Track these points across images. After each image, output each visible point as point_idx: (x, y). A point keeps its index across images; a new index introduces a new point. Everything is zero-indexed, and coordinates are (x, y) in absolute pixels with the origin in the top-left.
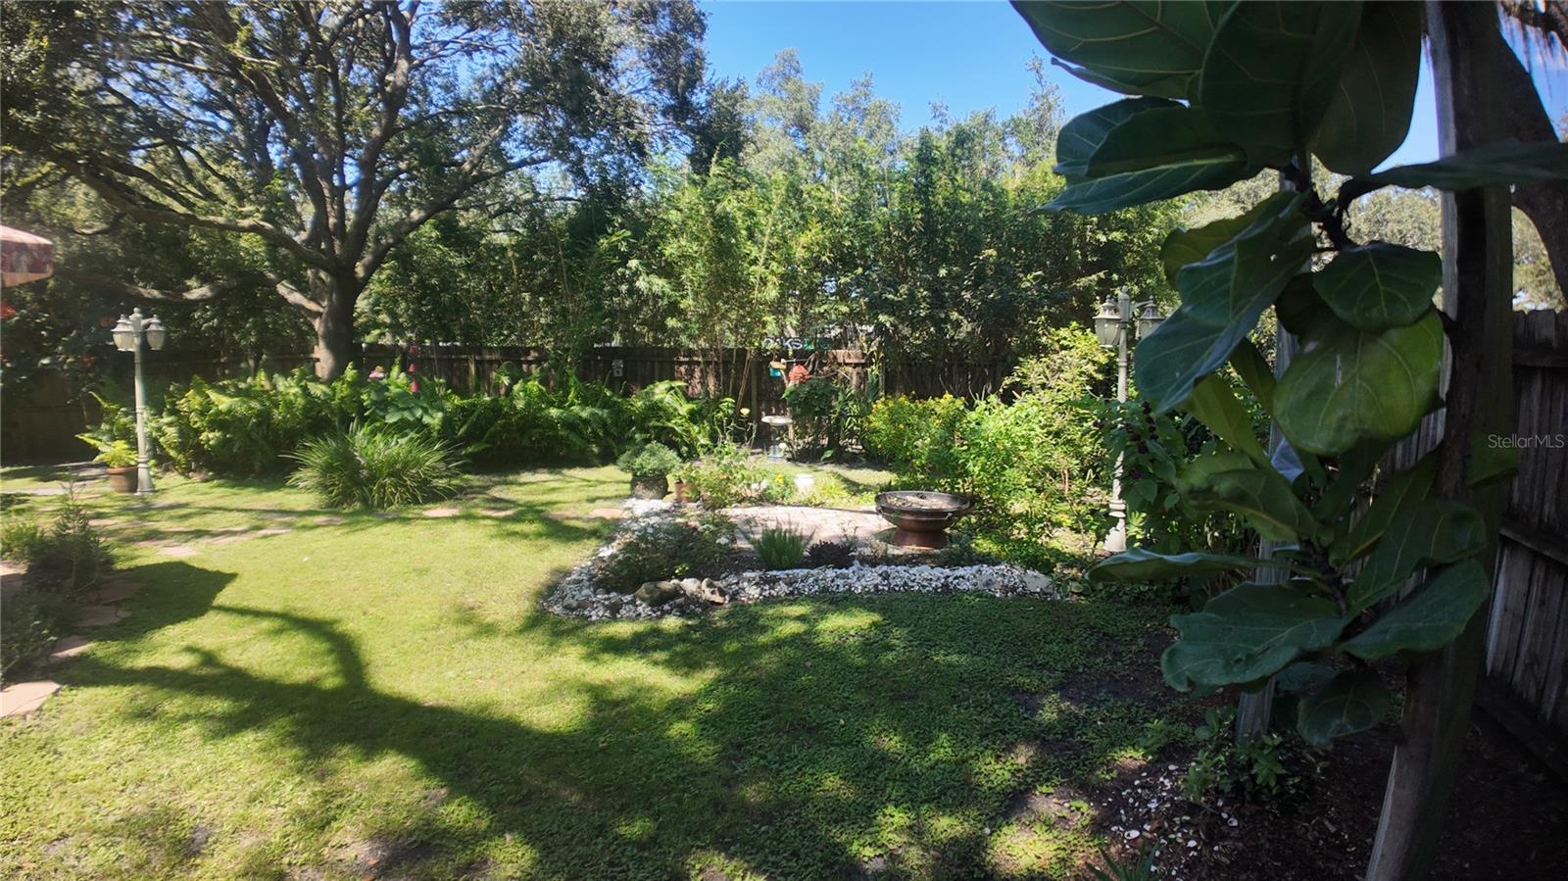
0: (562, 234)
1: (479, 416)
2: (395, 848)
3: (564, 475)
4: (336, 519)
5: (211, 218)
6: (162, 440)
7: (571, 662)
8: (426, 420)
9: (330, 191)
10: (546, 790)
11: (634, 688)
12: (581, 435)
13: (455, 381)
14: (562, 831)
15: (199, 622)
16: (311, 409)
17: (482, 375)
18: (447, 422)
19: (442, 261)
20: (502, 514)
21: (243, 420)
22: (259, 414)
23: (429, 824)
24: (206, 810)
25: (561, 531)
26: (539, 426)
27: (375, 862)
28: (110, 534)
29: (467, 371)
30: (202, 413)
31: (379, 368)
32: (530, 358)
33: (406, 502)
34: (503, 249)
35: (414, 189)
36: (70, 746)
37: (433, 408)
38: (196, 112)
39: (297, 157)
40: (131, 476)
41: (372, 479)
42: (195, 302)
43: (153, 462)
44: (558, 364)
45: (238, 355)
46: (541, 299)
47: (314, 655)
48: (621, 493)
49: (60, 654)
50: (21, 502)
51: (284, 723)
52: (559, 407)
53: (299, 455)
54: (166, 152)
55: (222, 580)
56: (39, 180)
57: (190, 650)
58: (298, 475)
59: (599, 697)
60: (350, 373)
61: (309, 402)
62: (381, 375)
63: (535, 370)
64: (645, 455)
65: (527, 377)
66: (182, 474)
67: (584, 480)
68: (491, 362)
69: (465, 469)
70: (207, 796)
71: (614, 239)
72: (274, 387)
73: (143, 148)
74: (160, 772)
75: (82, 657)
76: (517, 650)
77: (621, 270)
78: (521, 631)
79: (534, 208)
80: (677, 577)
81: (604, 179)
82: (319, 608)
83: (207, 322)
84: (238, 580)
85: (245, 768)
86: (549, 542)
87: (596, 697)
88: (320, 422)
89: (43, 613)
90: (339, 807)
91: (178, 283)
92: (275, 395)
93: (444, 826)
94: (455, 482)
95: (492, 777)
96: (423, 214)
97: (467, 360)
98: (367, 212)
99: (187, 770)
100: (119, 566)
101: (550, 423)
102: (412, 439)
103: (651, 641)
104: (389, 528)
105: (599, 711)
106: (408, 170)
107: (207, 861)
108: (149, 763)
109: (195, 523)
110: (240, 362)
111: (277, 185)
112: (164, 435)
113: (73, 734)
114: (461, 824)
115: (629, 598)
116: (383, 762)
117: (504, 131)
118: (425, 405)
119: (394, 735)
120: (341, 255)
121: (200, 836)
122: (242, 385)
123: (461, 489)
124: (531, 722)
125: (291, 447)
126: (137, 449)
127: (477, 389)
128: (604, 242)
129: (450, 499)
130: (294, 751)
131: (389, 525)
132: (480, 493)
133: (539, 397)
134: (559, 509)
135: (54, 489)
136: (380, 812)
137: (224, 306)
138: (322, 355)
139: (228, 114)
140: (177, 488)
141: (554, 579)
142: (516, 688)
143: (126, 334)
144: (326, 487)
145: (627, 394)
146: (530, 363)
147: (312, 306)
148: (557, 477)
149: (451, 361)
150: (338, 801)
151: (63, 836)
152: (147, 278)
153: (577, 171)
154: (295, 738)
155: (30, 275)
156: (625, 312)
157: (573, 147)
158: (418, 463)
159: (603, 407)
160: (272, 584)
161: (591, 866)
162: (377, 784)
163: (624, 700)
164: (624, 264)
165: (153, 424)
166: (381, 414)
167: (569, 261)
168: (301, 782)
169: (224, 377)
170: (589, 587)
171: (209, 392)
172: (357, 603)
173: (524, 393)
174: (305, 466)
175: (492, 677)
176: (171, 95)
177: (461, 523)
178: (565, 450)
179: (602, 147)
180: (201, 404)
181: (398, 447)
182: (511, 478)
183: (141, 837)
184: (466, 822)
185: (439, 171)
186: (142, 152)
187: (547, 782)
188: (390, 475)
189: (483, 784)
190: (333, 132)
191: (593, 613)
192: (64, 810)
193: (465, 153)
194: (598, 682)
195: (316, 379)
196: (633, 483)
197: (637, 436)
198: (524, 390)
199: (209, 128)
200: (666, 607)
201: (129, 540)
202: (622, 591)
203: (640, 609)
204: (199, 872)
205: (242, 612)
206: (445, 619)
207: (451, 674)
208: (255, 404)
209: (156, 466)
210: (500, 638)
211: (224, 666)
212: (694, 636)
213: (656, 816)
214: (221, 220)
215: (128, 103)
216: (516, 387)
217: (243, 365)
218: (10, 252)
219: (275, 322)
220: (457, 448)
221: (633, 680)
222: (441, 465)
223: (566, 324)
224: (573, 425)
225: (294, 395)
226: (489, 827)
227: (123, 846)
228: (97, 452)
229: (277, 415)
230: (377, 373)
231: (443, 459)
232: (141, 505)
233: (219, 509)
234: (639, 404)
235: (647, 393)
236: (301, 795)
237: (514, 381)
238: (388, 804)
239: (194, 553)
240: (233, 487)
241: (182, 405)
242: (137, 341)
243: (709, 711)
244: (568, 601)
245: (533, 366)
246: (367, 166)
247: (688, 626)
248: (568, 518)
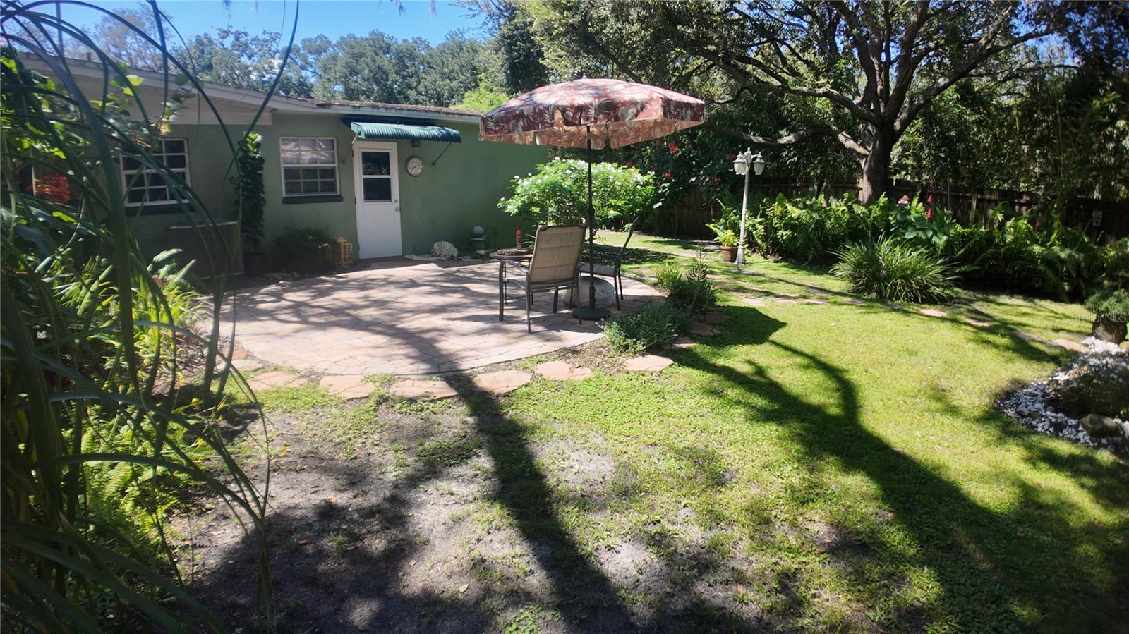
0: (1059, 96)
1: (975, 243)
2: (845, 538)
3: (1036, 304)
4: (858, 301)
5: (799, 88)
6: (754, 233)
7: (1013, 457)
8: (935, 239)
9: (879, 66)
10: (965, 549)
11: (1058, 499)
12: (1056, 272)
13: (959, 213)
14: (968, 585)
15: (758, 347)
16: (853, 222)
17: (981, 209)
18: (949, 244)
19: (960, 118)
20: (981, 324)
21: (806, 226)
22: (818, 222)
23: (873, 533)
24: (737, 461)
25: (1026, 349)
26: (1023, 259)
27: (829, 541)
28: (716, 284)
29: (970, 205)
30: (781, 219)
31: (906, 197)
32: (1022, 201)
33: (909, 300)
34: (1010, 108)
35: (940, 64)
36: (672, 396)
37: (941, 232)
38: (788, 18)
39: (856, 43)
40: (733, 252)
41: (888, 278)
42: (785, 145)
43: (747, 245)
44: (1045, 209)
45: (808, 182)
46: (1038, 151)
47: (827, 389)
48: (1083, 330)
49: (677, 345)
50: (670, 258)
51: (797, 427)
52: (1041, 245)
53: (839, 253)
54: (769, 47)
55: (777, 325)
56: (694, 71)
57: (750, 363)
58: (837, 267)
59: (1028, 493)
60: (883, 200)
61: (851, 218)
62: (907, 202)
63: (1024, 211)
64: (1112, 300)
65: (1018, 216)
66: (763, 255)
67: (1053, 312)
68: (990, 201)
69: (957, 283)
70: (739, 453)
71: (1105, 100)
72: (829, 205)
73: (757, 45)
74: (716, 429)
75: (688, 350)
76: (971, 433)
77: (1110, 129)
78: (977, 420)
79: (1037, 75)
80: (1120, 417)
81: (1096, 49)
82: (835, 358)
83: (790, 158)
84: (787, 327)
85: (766, 444)
86: (1015, 356)
87: (1026, 494)
88: (858, 232)
89: (674, 320)
90: (817, 494)
91: (774, 133)
92: (830, 210)
93: (884, 539)
94: (947, 292)
95: (928, 520)
96: (947, 81)
97: (971, 198)
98: (905, 81)
99: (731, 433)
100: (718, 303)
101: (1032, 258)
102: (922, 253)
103: (1084, 467)
104: (894, 315)
105: (1026, 506)
106: (937, 46)
107: (728, 492)
108: (711, 422)
109: (767, 287)
110: (809, 187)
111: (841, 64)
112: (756, 229)
113: (675, 391)
114: (896, 544)
115: (1073, 422)
116: (855, 477)
117: (1012, 12)
118: (936, 229)
119: (867, 461)
120: (884, 113)
121: (728, 476)
122: (808, 203)
123: (951, 298)
124: (969, 493)
125: (835, 247)
126: (739, 236)
127: (976, 221)
128: (1096, 103)
129: (942, 304)
130: (799, 447)
131: (894, 313)
132: (965, 304)
133: (1026, 234)
134: (1028, 331)
135: (690, 254)
136: (843, 510)
137: (803, 148)
138: (864, 184)
139: (808, 18)
140: (758, 263)
141: (1013, 387)
142: (964, 462)
143: (740, 165)
144: (855, 278)
145: (1102, 243)
146: (1021, 205)
147: (861, 150)
148: (1030, 304)
149: (958, 197)
150: (818, 490)
151: (655, 445)
152: (756, 129)
153: (1074, 41)
154: (802, 439)
155: (692, 122)
156: (1109, 168)
157: (1069, 21)
158: (923, 272)
159: (1080, 251)
160: (808, 335)
161: (979, 623)
162: (846, 491)
163: (1047, 505)
164: (1112, 123)
165: (751, 222)
166: (903, 231)
167: (1064, 119)
168: (798, 468)
169: (797, 196)
170: (1041, 402)
171: (787, 205)
172: (862, 363)
173: (1014, 228)
174: (843, 261)
175: (948, 447)
176: (772, 8)
177: (948, 324)
178: (1040, 283)
179: (1095, 20)
180: (781, 212)
181: (911, 257)
182: (991, 297)
183: (695, 462)
184: (899, 543)
185: (960, 47)
186: (754, 48)
187: (969, 543)
188: (901, 277)
189: (920, 523)
190: (882, 21)
191: (1040, 425)
192: (659, 430)
193: (980, 32)
194: (1030, 483)
195: (858, 202)
196: (1095, 325)
197: (1106, 282)
198: (1015, 227)
199: (797, 28)
200: (1104, 441)
201: (726, 290)
202: (1069, 414)
203: (1081, 435)
204: (721, 496)
205: (786, 348)
206: (922, 392)
207: (918, 434)
208: (815, 215)
209: (748, 247)
210: (960, 420)
211: (768, 378)
212: (1122, 476)
213: (1044, 611)
214: (805, 89)
215: (746, 16)
216: (1009, 224)
217: (811, 189)
218: (682, 108)
219: (834, 160)
220: (953, 266)
221: (1060, 492)
222: (940, 276)
223: (1056, 174)
224: (1052, 263)
225: (842, 211)
226: (915, 555)
227: (684, 462)
228: (716, 235)
229: (829, 225)
230: (904, 201)
231: (941, 273)
232: (736, 270)
233: (783, 281)
234: (1113, 253)
235: (1120, 245)
236: (796, 477)
237: (1007, 218)
238: (850, 506)
239: (763, 305)
240: (793, 268)
241: (769, 212)
242: (747, 169)
243: (1116, 545)
244: (1021, 408)
245: (1024, 208)
246: (907, 45)
247: (1119, 464)
248: (1034, 340)
